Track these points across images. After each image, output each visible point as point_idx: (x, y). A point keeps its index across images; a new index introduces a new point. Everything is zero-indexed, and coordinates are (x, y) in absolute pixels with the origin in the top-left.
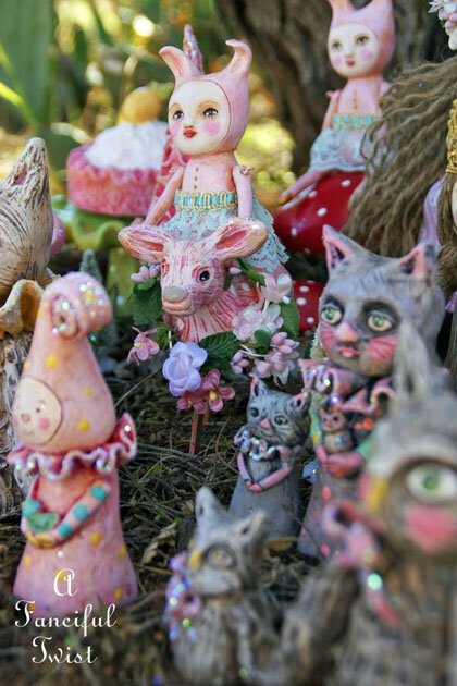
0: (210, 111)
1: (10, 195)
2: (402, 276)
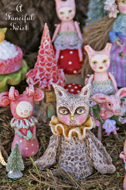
0: (105, 61)
1: (85, 98)
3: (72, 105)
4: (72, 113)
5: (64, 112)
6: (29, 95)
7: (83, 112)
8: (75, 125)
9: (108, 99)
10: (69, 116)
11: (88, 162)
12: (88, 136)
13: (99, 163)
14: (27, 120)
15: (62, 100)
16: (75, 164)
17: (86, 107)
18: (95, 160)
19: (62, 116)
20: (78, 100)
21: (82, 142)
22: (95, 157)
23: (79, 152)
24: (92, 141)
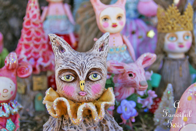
0: (119, 17)
1: (100, 56)
4: (82, 79)
5: (68, 78)
6: (10, 67)
7: (99, 77)
9: (128, 67)
10: (76, 84)
12: (106, 118)
14: (7, 104)
15: (64, 59)
17: (103, 71)
19: (64, 85)
20: (90, 58)
21: (96, 127)
24: (111, 126)
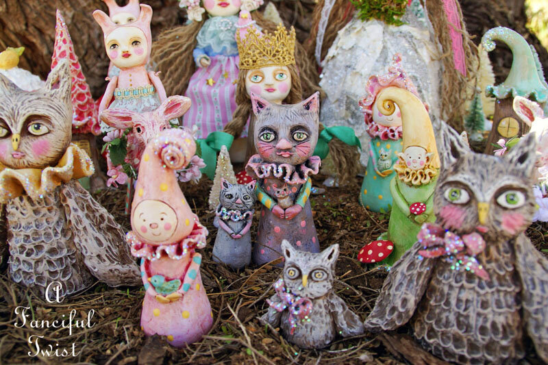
0: (136, 42)
1: (52, 96)
2: (306, 111)
3: (13, 109)
4: (16, 131)
7: (44, 129)
8: (26, 164)
9: (135, 118)
11: (72, 259)
12: (69, 195)
13: (95, 260)
16: (37, 262)
17: (53, 119)
18: (86, 252)
20: (29, 100)
21: (52, 208)
22: (85, 248)
23: (45, 234)
24: (76, 206)
